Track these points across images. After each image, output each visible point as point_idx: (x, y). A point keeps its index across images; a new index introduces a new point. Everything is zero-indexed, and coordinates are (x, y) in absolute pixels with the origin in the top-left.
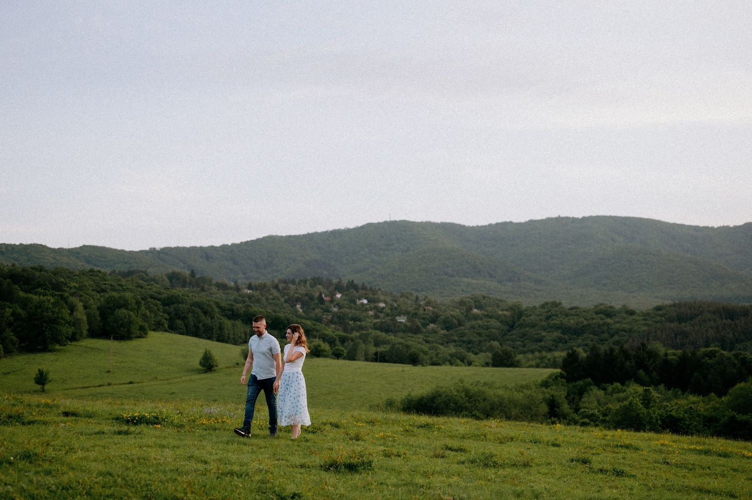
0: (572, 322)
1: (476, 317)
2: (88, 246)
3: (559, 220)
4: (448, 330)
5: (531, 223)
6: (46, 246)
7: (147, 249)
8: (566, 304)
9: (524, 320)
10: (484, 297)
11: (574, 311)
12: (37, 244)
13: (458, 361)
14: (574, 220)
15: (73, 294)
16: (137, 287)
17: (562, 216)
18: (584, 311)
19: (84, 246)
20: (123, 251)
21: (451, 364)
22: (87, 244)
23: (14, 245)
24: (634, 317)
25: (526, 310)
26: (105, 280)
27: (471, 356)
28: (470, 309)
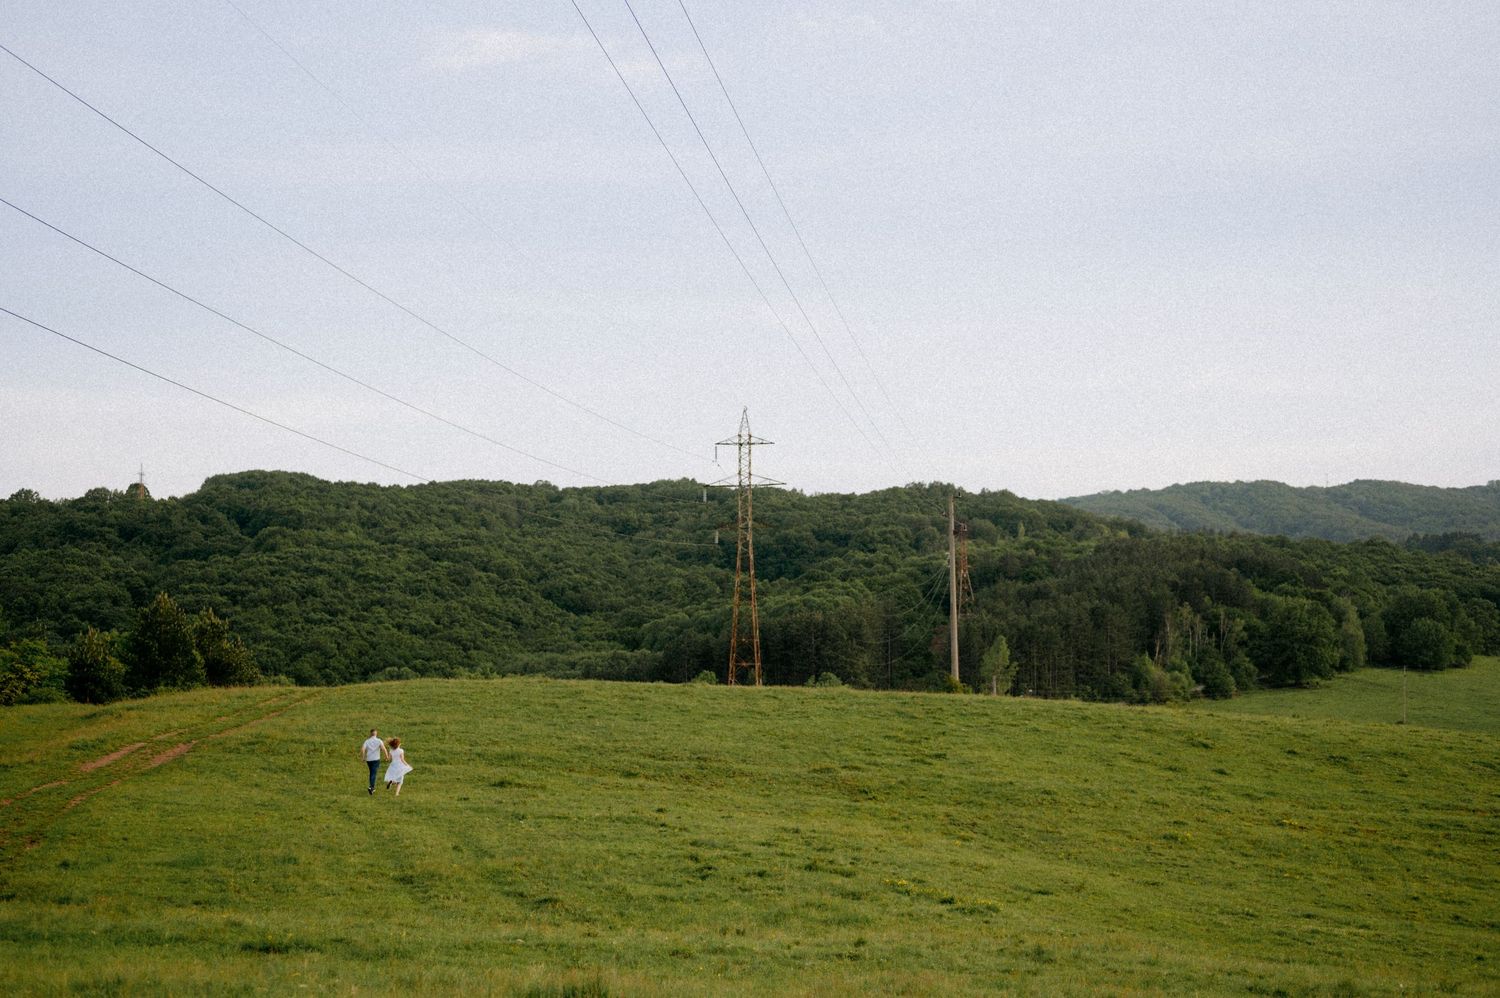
2: (1365, 482)
6: (1284, 484)
7: (1484, 483)
12: (1267, 481)
15: (1339, 592)
16: (1456, 573)
19: (1357, 481)
20: (1434, 489)
22: (1362, 478)
23: (1226, 484)
26: (1398, 561)
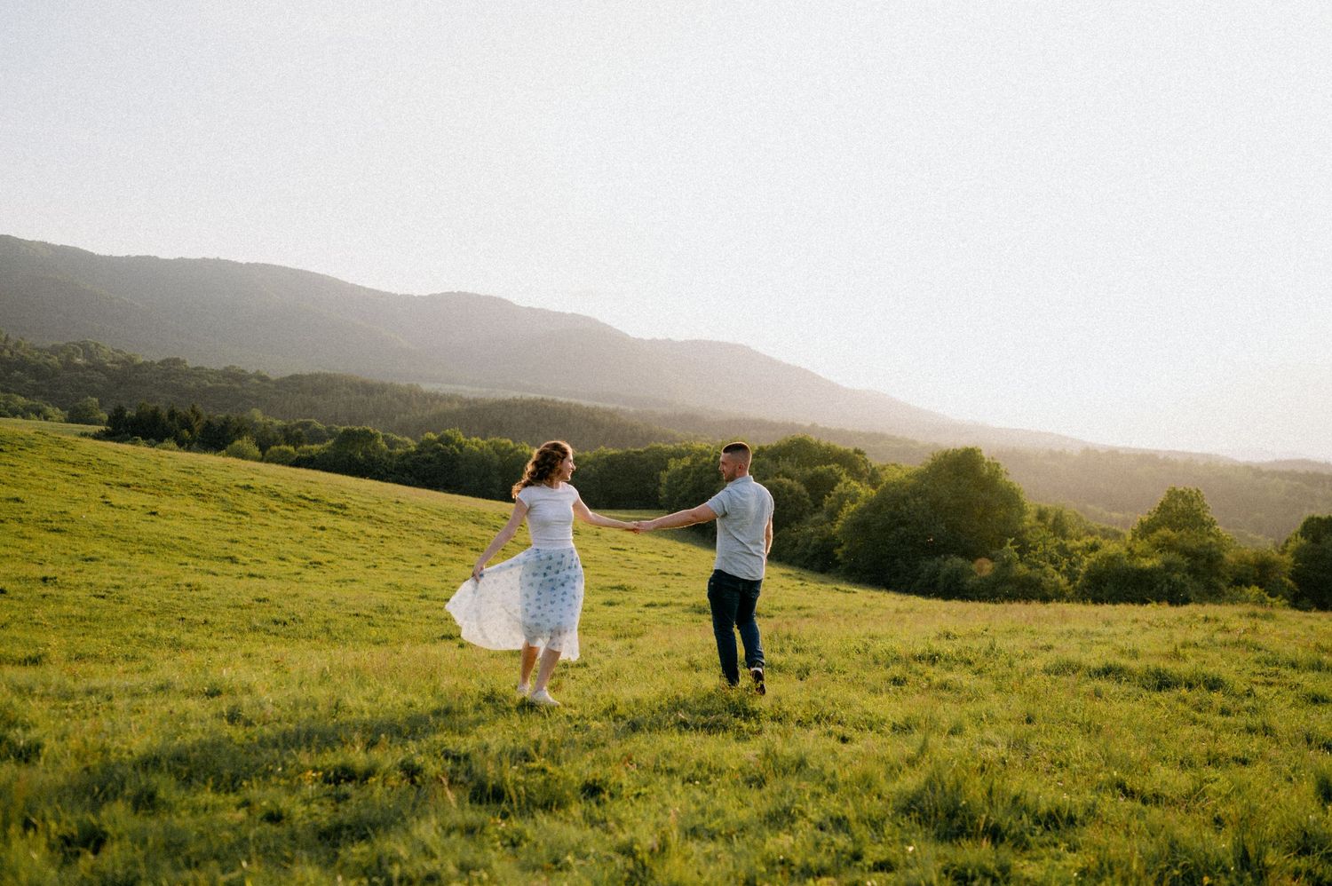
0: (193, 384)
1: (77, 367)
3: (218, 261)
4: (38, 380)
5: (181, 261)
8: (190, 364)
9: (136, 376)
10: (97, 345)
11: (199, 373)
13: (32, 415)
14: (235, 264)
17: (222, 258)
18: (212, 373)
21: (23, 418)
24: (266, 384)
25: (140, 365)
27: (50, 410)
28: (69, 356)
